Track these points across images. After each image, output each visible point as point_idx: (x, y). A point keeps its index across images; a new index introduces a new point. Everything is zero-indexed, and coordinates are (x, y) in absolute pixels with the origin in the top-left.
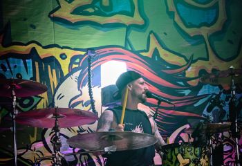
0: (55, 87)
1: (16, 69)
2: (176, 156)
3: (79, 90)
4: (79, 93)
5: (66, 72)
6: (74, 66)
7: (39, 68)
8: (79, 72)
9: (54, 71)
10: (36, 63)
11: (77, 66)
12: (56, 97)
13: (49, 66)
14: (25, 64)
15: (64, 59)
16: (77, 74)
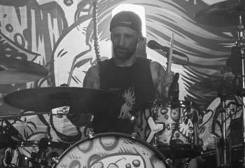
0: (56, 41)
1: (6, 19)
2: (147, 120)
3: (87, 44)
4: (88, 48)
5: (70, 22)
6: (82, 14)
7: (36, 16)
8: (89, 21)
9: (55, 20)
10: (33, 12)
11: (86, 13)
12: (56, 54)
13: (49, 15)
14: (18, 12)
15: (69, 5)
16: (86, 23)
